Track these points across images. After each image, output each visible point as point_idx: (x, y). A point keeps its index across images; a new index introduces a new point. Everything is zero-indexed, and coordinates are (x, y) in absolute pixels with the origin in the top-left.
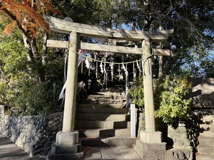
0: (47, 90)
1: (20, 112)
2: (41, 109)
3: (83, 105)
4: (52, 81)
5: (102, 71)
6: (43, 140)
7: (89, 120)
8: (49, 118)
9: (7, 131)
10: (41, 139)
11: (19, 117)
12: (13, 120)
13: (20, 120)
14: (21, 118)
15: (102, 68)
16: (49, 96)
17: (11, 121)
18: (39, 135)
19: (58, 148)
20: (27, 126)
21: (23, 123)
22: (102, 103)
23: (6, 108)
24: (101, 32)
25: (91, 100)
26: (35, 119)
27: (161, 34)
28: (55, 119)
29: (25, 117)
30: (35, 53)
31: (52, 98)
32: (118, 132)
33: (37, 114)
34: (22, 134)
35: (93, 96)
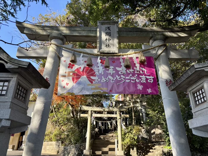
0: (80, 133)
1: (69, 144)
2: (78, 141)
3: (97, 140)
4: (83, 128)
5: (100, 125)
6: (79, 154)
7: (98, 147)
8: (81, 145)
9: (63, 153)
10: (78, 154)
11: (69, 146)
12: (66, 148)
13: (69, 147)
14: (70, 146)
15: (100, 124)
16: (81, 136)
17: (65, 148)
18: (78, 152)
19: (84, 155)
20: (73, 149)
21: (71, 148)
22: (106, 139)
23: (62, 142)
24: (100, 109)
25: (101, 138)
26: (76, 146)
27: (125, 108)
28: (84, 145)
29: (72, 145)
30: (75, 115)
31: (83, 137)
32: (110, 152)
33: (76, 144)
34: (70, 153)
35: (102, 136)
